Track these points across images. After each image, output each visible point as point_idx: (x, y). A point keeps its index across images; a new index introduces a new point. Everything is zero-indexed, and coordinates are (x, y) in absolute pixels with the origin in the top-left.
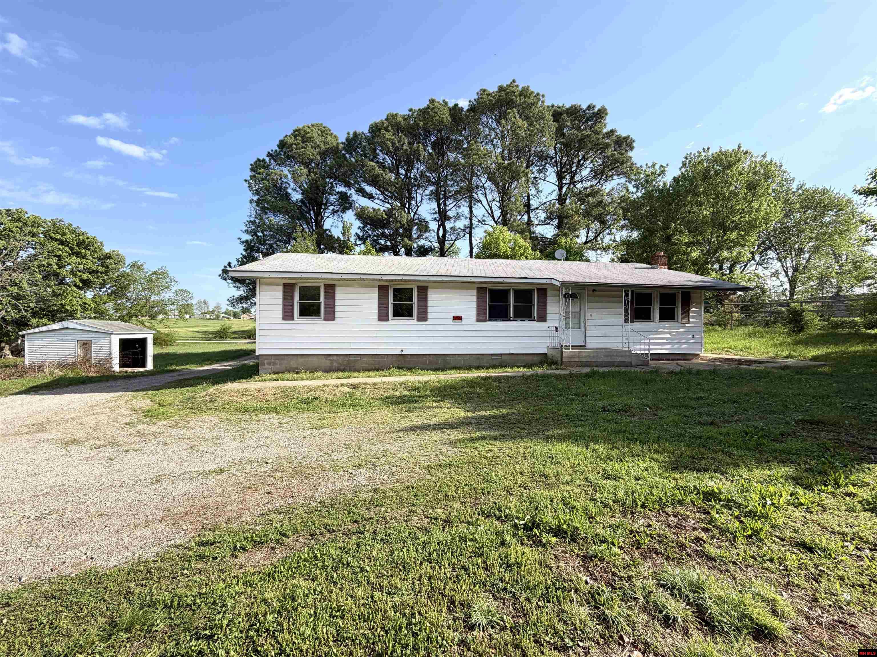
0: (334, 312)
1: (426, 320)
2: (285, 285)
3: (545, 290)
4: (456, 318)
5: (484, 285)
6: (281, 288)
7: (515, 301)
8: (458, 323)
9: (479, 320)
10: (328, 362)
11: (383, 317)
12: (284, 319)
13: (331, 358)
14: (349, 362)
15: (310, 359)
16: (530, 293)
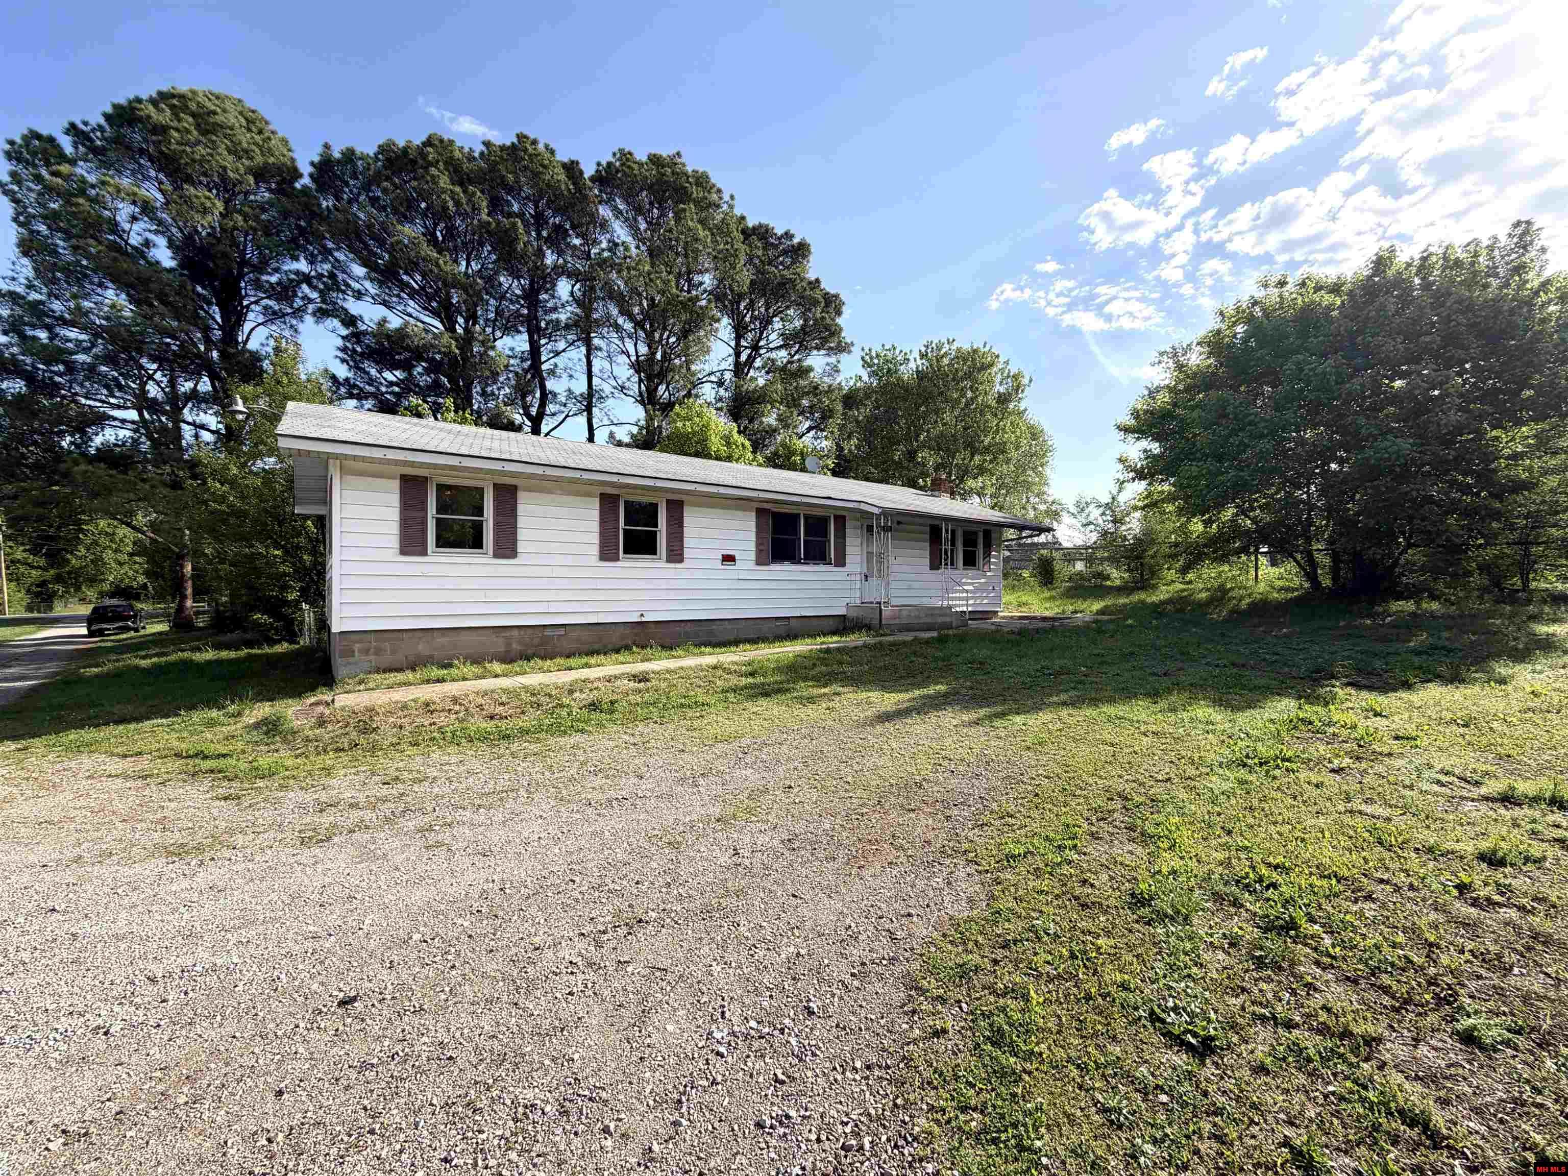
0: (515, 541)
1: (681, 560)
2: (404, 479)
3: (843, 518)
4: (729, 559)
5: (766, 506)
6: (396, 484)
7: (806, 534)
8: (729, 567)
9: (759, 562)
10: (501, 641)
11: (608, 553)
12: (404, 551)
13: (508, 634)
14: (545, 641)
15: (464, 637)
16: (824, 521)
